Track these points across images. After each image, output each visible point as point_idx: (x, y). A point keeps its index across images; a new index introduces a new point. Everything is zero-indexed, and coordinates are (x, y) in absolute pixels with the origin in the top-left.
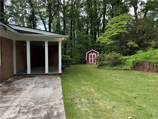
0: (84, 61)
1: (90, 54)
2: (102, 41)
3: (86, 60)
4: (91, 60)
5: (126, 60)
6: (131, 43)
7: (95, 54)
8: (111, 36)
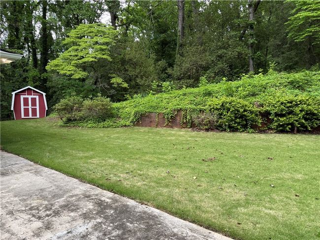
0: (7, 113)
1: (22, 97)
2: (62, 69)
3: (12, 109)
4: (26, 111)
5: (118, 109)
6: (117, 80)
7: (37, 97)
8: (81, 61)
